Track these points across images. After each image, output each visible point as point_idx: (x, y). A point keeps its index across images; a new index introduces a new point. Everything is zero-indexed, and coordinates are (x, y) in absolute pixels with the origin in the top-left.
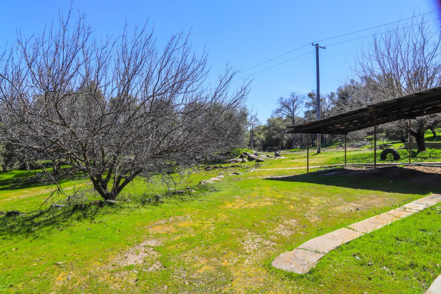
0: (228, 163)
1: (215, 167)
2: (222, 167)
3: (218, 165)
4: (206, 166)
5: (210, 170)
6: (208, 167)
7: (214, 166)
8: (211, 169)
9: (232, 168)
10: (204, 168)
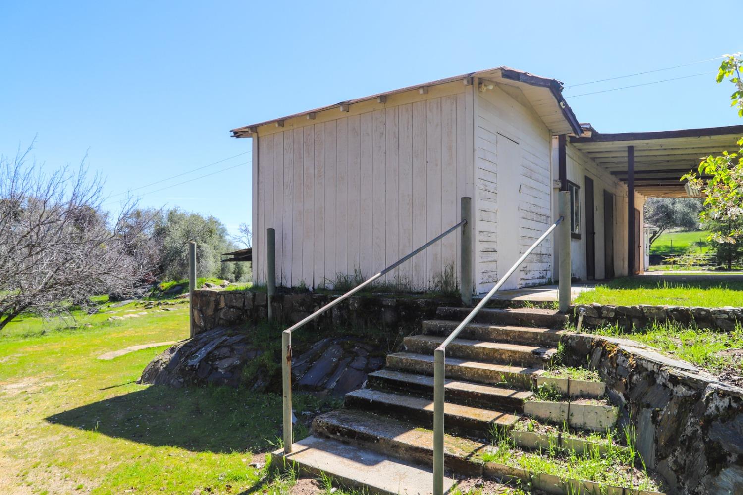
0: (181, 298)
1: (158, 304)
2: (168, 304)
3: (162, 302)
4: (147, 303)
5: (151, 308)
6: (150, 304)
7: (157, 302)
8: (152, 306)
9: (181, 305)
10: (143, 305)
